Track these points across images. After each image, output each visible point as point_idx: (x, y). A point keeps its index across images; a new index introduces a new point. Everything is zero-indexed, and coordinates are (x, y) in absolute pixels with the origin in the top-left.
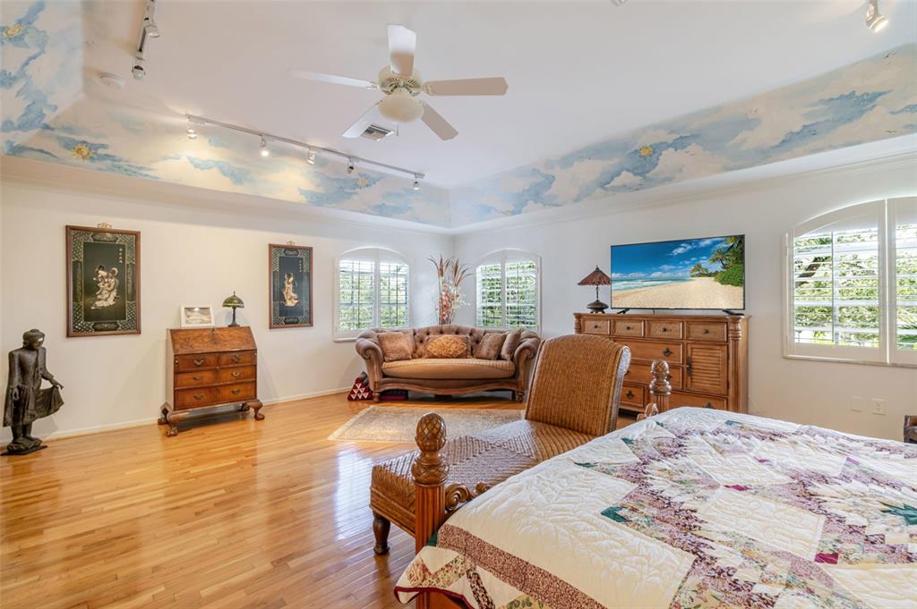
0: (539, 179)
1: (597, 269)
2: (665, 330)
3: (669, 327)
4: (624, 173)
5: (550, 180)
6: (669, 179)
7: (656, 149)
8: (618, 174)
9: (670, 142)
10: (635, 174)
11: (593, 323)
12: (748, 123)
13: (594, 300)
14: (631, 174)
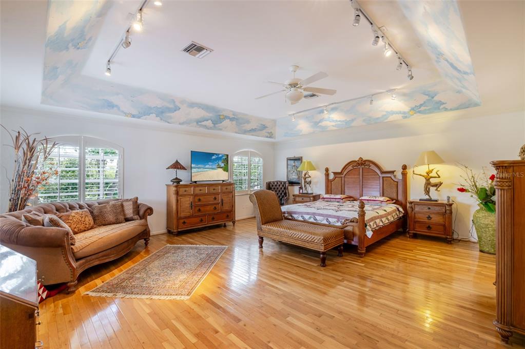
0: (171, 106)
1: (177, 161)
2: (214, 189)
3: (216, 188)
4: (210, 121)
5: (177, 109)
6: (221, 130)
7: (226, 117)
8: (207, 120)
9: (231, 117)
10: (213, 123)
11: (184, 189)
12: (248, 122)
13: (175, 177)
14: (211, 122)
